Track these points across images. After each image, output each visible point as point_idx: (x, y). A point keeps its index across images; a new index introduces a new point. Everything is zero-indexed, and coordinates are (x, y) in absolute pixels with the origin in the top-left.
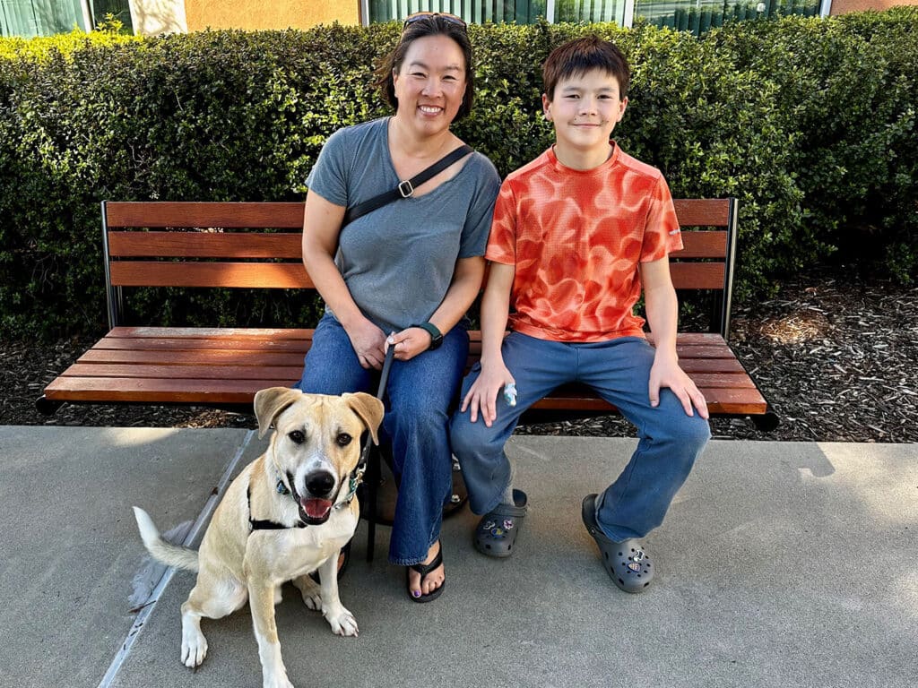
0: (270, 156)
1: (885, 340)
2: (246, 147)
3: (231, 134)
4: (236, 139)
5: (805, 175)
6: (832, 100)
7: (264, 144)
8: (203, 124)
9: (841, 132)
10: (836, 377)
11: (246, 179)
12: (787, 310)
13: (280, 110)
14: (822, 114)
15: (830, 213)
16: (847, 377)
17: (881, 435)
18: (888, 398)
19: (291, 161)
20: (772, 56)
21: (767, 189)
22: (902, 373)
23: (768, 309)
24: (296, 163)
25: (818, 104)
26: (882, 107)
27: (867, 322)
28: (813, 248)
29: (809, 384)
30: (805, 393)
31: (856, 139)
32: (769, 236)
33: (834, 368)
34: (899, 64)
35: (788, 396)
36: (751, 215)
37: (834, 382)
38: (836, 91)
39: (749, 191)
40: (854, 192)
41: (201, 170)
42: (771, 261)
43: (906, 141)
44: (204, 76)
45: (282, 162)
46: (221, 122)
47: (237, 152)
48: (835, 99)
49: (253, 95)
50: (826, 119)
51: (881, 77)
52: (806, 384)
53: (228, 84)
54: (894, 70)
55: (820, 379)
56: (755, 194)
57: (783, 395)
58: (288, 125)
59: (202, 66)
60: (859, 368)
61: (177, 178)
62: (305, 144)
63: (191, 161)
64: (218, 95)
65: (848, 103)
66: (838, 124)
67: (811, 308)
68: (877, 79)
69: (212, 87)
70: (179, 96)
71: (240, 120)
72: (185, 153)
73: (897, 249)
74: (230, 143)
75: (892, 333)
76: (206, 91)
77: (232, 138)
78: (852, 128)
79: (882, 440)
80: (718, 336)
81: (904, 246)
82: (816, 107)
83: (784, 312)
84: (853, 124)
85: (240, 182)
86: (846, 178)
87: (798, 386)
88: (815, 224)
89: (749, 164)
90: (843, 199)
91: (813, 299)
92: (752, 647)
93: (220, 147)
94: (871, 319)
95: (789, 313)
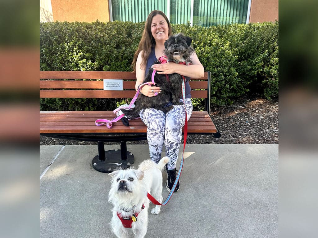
0: (73, 59)
1: (263, 116)
2: (65, 56)
3: (60, 52)
4: (63, 54)
5: (239, 69)
6: (246, 47)
7: (72, 55)
8: (51, 49)
9: (249, 56)
10: (248, 126)
11: (66, 67)
12: (236, 108)
13: (76, 45)
14: (243, 51)
15: (247, 80)
16: (251, 127)
17: (259, 142)
18: (262, 132)
19: (80, 61)
20: (229, 35)
21: (227, 72)
22: (267, 125)
23: (230, 108)
24: (82, 61)
25: (242, 48)
26: (260, 49)
27: (258, 111)
28: (242, 90)
29: (240, 128)
30: (238, 131)
31: (253, 58)
32: (228, 86)
33: (247, 124)
34: (264, 37)
35: (233, 132)
36: (222, 80)
37: (247, 128)
38: (246, 45)
39: (221, 73)
40: (253, 73)
41: (51, 64)
42: (231, 94)
43: (267, 59)
44: (51, 34)
45: (77, 61)
46: (57, 48)
47: (63, 58)
48: (247, 46)
49: (67, 40)
50: (244, 52)
51: (259, 41)
52: (239, 128)
53: (59, 37)
54: (262, 39)
55: (243, 127)
56: (223, 74)
57: (232, 132)
58: (79, 50)
59: (51, 31)
60: (255, 124)
61: (43, 66)
62: (85, 56)
63: (48, 61)
64: (56, 40)
65: (250, 48)
66: (248, 54)
67: (242, 107)
68: (258, 41)
69: (54, 38)
70: (43, 40)
71: (63, 48)
72: (45, 58)
73: (267, 90)
74: (60, 55)
75: (265, 114)
76: (52, 39)
77: (61, 53)
78: (252, 55)
79: (259, 144)
80: (206, 112)
81: (269, 89)
82: (241, 49)
83: (234, 108)
84: (252, 54)
85: (64, 67)
86: (251, 70)
87: (237, 129)
88: (243, 83)
89: (221, 65)
90: (250, 76)
91: (243, 105)
92: (214, 203)
93: (57, 56)
94: (259, 110)
95: (236, 109)
